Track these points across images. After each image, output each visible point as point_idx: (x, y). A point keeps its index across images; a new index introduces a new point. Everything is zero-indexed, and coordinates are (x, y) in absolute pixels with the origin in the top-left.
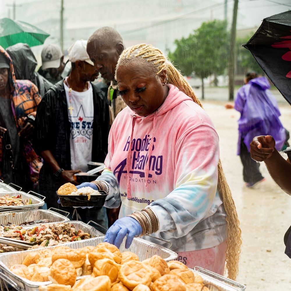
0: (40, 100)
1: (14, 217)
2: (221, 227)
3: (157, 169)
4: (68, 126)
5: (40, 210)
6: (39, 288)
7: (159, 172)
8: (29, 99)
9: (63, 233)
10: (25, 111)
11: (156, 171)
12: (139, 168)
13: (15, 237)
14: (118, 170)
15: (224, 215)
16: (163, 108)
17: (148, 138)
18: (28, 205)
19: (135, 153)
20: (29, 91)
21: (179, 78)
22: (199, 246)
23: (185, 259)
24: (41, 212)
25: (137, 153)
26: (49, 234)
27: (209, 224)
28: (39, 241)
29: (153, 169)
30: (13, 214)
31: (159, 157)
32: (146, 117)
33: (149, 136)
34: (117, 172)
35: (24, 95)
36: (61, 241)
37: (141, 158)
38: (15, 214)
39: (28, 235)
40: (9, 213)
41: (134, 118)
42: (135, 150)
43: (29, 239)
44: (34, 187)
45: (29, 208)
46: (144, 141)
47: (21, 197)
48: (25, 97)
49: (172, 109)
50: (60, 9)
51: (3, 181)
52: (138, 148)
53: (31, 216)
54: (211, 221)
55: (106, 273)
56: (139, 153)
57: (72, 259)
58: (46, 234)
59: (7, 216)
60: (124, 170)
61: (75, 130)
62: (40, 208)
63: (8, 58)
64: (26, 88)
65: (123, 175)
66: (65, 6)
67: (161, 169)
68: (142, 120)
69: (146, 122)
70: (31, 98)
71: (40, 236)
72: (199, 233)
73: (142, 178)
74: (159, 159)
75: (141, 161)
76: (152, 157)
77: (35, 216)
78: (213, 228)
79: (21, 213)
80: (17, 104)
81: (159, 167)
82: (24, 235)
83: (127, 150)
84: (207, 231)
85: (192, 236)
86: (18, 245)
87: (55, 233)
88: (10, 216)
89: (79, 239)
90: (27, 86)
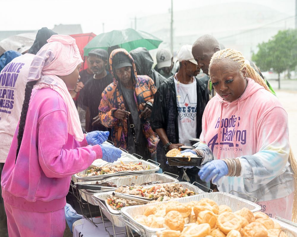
0: (156, 91)
1: (136, 179)
2: (290, 182)
3: (242, 140)
4: (176, 110)
5: (156, 174)
6: (156, 233)
7: (243, 142)
8: (147, 89)
9: (174, 191)
10: (144, 98)
11: (242, 141)
12: (228, 140)
13: (138, 194)
14: (212, 142)
15: (291, 173)
16: (245, 95)
17: (233, 117)
18: (147, 170)
19: (224, 129)
20: (147, 84)
21: (254, 73)
22: (274, 197)
23: (264, 207)
24: (157, 175)
25: (225, 129)
26: (164, 192)
27: (280, 180)
28: (156, 197)
29: (239, 140)
30: (136, 177)
31: (243, 131)
32: (231, 102)
33: (234, 116)
34: (210, 144)
35: (144, 86)
36: (173, 197)
37: (229, 133)
38: (137, 177)
39: (148, 193)
40: (133, 176)
41: (222, 103)
42: (224, 127)
43: (148, 196)
44: (152, 156)
45: (148, 173)
46: (231, 120)
47: (142, 164)
48: (144, 88)
49: (251, 95)
50: (170, 21)
51: (128, 152)
52: (226, 126)
53: (149, 178)
54: (282, 178)
55: (207, 222)
56: (227, 129)
57: (181, 211)
58: (161, 192)
59: (131, 179)
60: (216, 142)
61: (182, 113)
62: (156, 172)
63: (131, 59)
64: (145, 81)
65: (215, 146)
66: (174, 19)
67: (245, 140)
68: (229, 105)
69: (231, 106)
70: (149, 89)
71: (157, 193)
72: (274, 187)
73: (231, 147)
74: (244, 133)
75: (229, 135)
76: (238, 131)
77: (153, 178)
78: (284, 183)
79: (142, 176)
80: (138, 93)
81: (243, 139)
82: (144, 192)
83: (218, 128)
84: (280, 185)
85: (269, 189)
86: (140, 200)
87: (168, 191)
88: (134, 178)
89: (187, 195)
90: (145, 80)
